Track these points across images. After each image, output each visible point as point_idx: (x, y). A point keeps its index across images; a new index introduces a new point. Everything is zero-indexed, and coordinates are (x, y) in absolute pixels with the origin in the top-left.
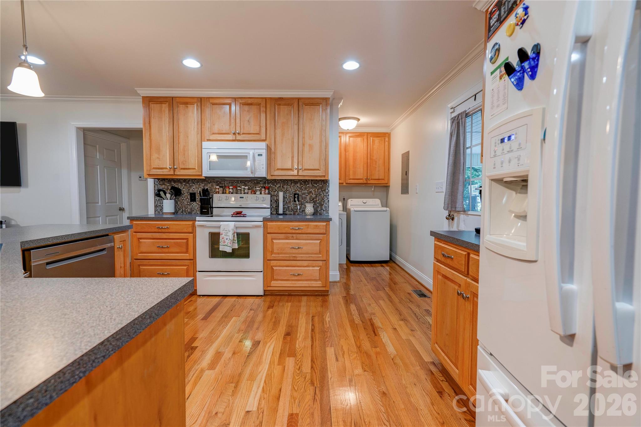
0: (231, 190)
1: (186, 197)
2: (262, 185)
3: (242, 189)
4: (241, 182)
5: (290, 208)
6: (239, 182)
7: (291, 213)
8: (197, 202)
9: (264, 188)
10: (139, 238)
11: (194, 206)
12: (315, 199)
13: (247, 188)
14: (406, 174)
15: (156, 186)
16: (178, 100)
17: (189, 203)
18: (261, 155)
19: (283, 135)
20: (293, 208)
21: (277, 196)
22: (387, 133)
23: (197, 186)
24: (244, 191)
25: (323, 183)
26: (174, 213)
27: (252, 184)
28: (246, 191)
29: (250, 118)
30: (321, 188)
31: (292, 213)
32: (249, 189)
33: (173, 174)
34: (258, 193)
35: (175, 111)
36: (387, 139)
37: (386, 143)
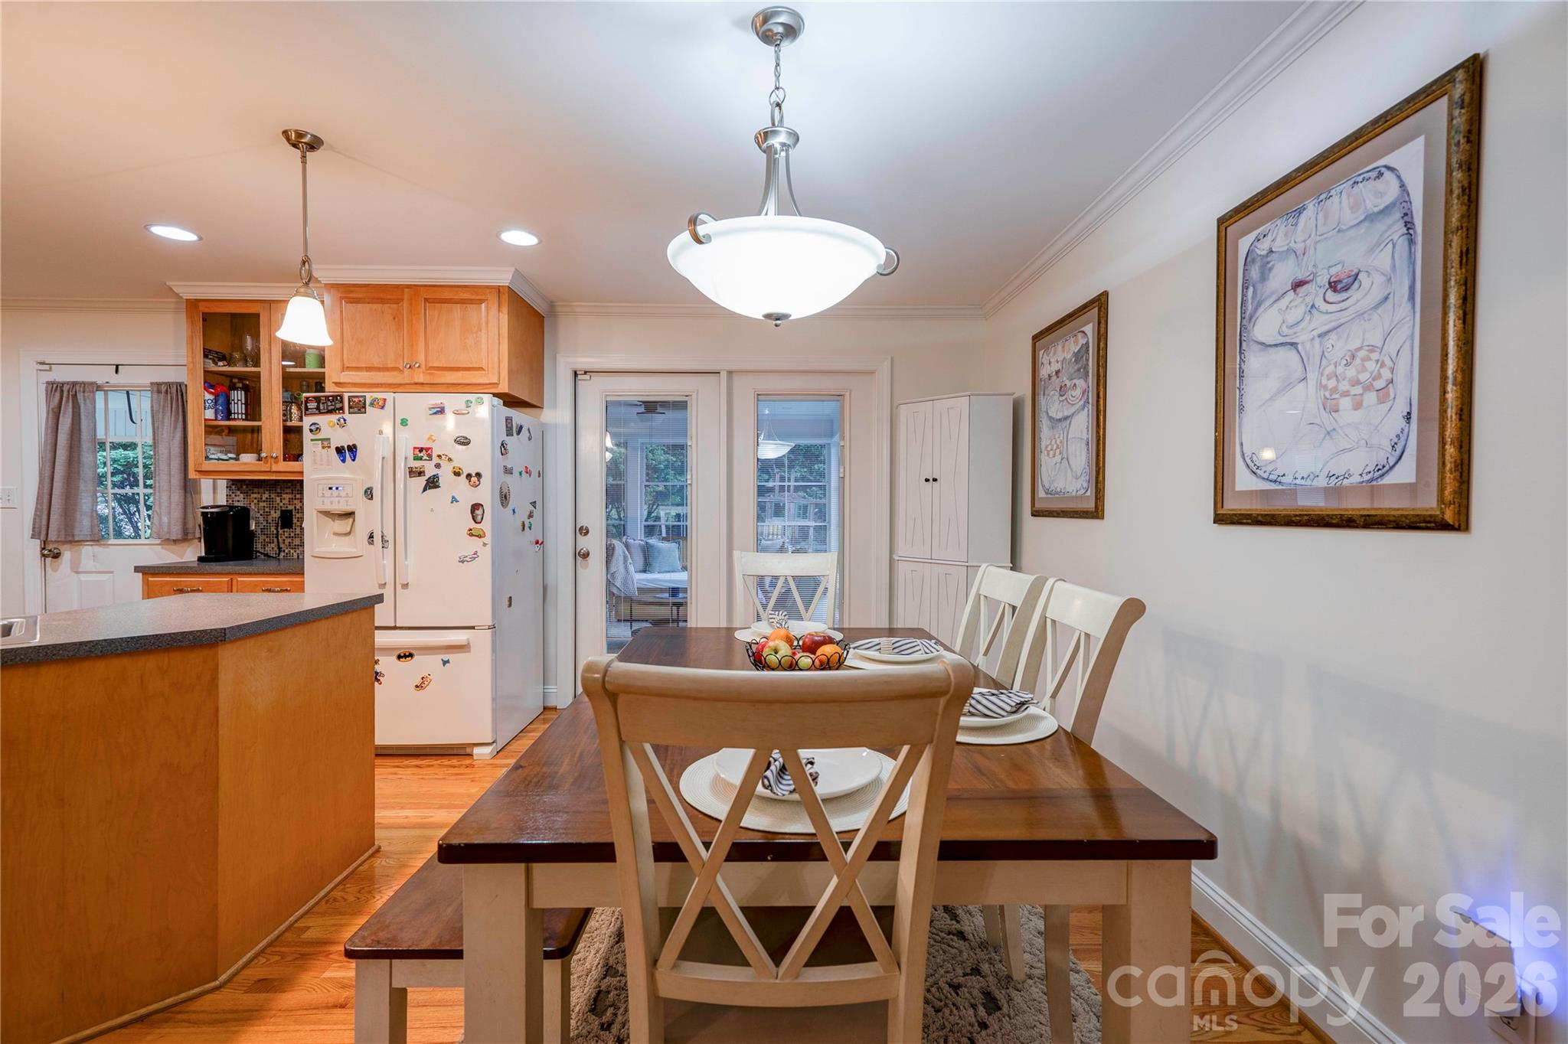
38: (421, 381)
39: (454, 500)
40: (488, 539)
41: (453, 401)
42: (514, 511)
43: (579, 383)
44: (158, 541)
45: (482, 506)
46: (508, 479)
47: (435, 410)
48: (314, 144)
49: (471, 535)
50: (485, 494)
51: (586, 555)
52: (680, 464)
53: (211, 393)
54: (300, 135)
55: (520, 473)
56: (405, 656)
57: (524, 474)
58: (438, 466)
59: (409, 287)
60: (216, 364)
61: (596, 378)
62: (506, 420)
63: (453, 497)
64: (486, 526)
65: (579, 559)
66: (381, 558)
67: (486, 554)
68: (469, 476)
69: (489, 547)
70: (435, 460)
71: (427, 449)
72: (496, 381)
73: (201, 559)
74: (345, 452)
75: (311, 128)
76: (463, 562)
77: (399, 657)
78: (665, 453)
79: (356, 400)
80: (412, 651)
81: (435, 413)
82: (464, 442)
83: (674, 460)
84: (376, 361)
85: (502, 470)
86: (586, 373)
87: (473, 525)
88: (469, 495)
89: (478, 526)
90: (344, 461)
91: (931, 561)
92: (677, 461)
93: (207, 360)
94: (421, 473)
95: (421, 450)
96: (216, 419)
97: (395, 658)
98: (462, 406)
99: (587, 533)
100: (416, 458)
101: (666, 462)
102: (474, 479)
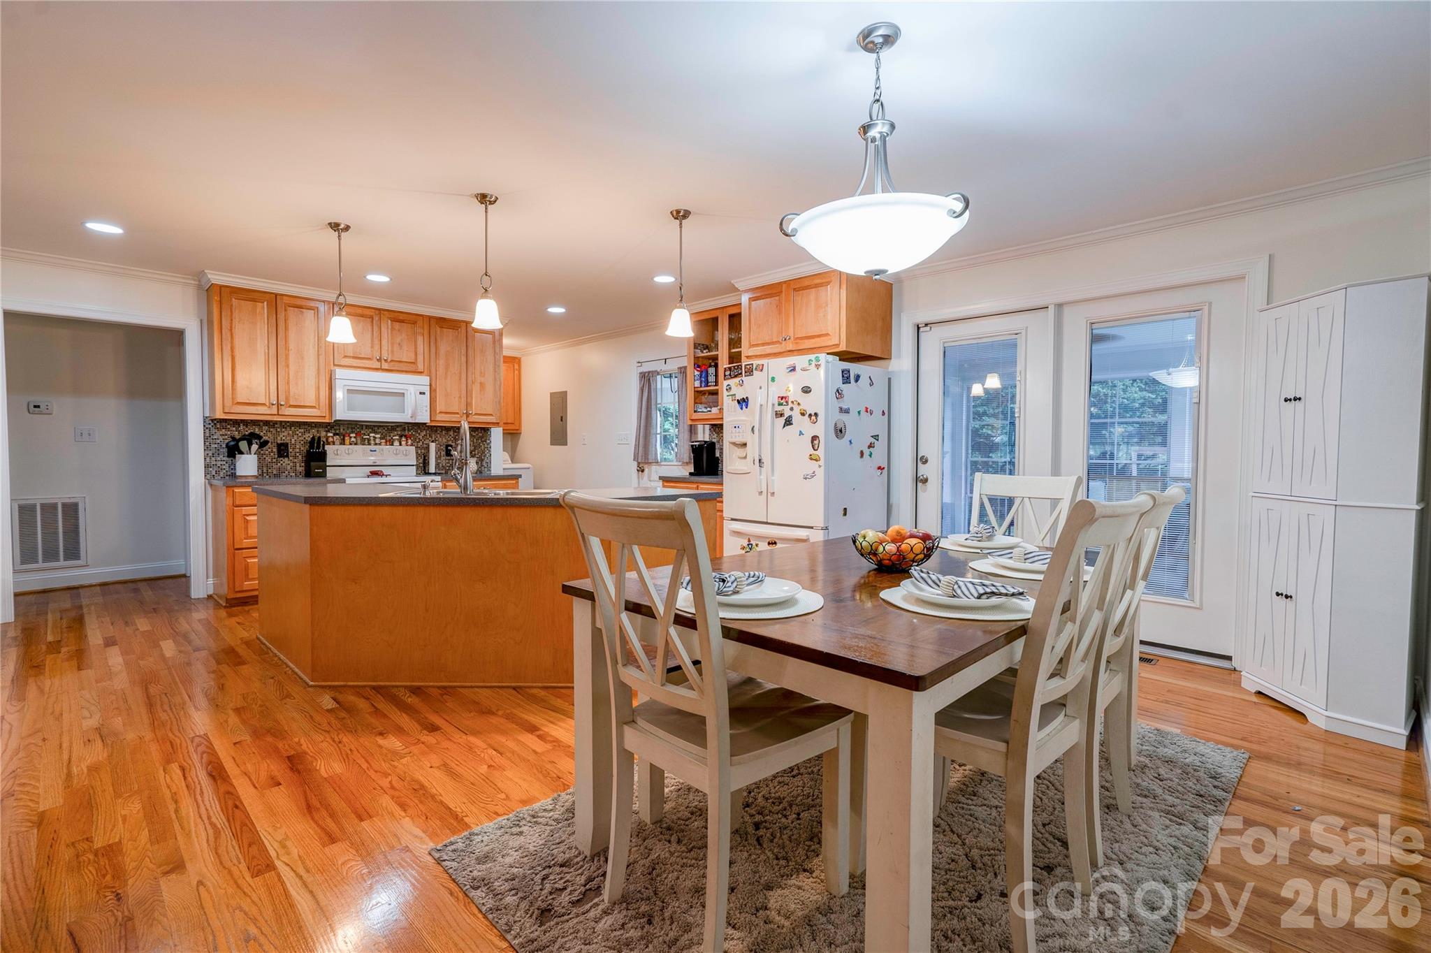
0: (353, 439)
1: (269, 450)
2: (399, 433)
3: (372, 438)
4: (367, 427)
5: (440, 465)
6: (364, 428)
7: (442, 472)
8: (291, 458)
9: (405, 436)
10: (244, 515)
11: (284, 464)
12: (473, 453)
13: (378, 436)
14: (562, 420)
15: (207, 431)
16: (286, 300)
17: (274, 460)
18: (424, 393)
19: (447, 367)
20: (444, 465)
21: (428, 448)
22: (517, 358)
23: (291, 432)
24: (374, 440)
25: (483, 431)
26: (256, 477)
27: (384, 431)
28: (378, 441)
29: (402, 340)
30: (482, 437)
31: (444, 472)
32: (381, 438)
33: (276, 413)
34: (396, 443)
35: (281, 316)
36: (516, 367)
37: (516, 372)
38: (791, 348)
39: (801, 433)
40: (822, 462)
41: (800, 361)
42: (850, 441)
43: (922, 335)
44: (680, 464)
45: (818, 437)
46: (844, 417)
47: (790, 369)
48: (686, 214)
49: (811, 459)
50: (819, 429)
51: (925, 481)
52: (1160, 401)
53: (698, 371)
54: (678, 212)
55: (859, 412)
56: (772, 544)
57: (863, 412)
58: (792, 409)
59: (785, 282)
60: (702, 352)
61: (935, 329)
62: (843, 372)
63: (800, 432)
64: (821, 452)
65: (920, 485)
66: (758, 474)
67: (820, 473)
68: (810, 415)
69: (822, 468)
70: (790, 405)
71: (785, 398)
72: (837, 342)
73: (691, 474)
74: (743, 402)
75: (682, 207)
76: (806, 478)
77: (769, 544)
78: (1141, 390)
79: (748, 367)
80: (776, 541)
81: (791, 371)
82: (806, 390)
83: (1154, 396)
84: (767, 339)
85: (838, 410)
86: (926, 325)
87: (812, 452)
88: (810, 430)
89: (815, 452)
90: (742, 409)
91: (1291, 498)
92: (1156, 398)
93: (697, 350)
94: (782, 415)
95: (782, 398)
96: (701, 386)
97: (767, 544)
98: (806, 365)
99: (926, 461)
100: (780, 404)
101: (1143, 400)
102: (813, 418)
